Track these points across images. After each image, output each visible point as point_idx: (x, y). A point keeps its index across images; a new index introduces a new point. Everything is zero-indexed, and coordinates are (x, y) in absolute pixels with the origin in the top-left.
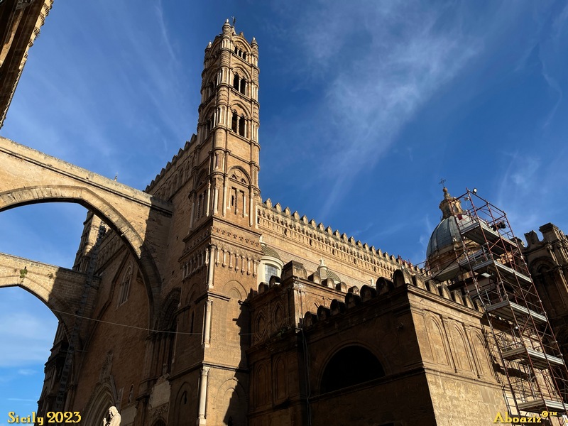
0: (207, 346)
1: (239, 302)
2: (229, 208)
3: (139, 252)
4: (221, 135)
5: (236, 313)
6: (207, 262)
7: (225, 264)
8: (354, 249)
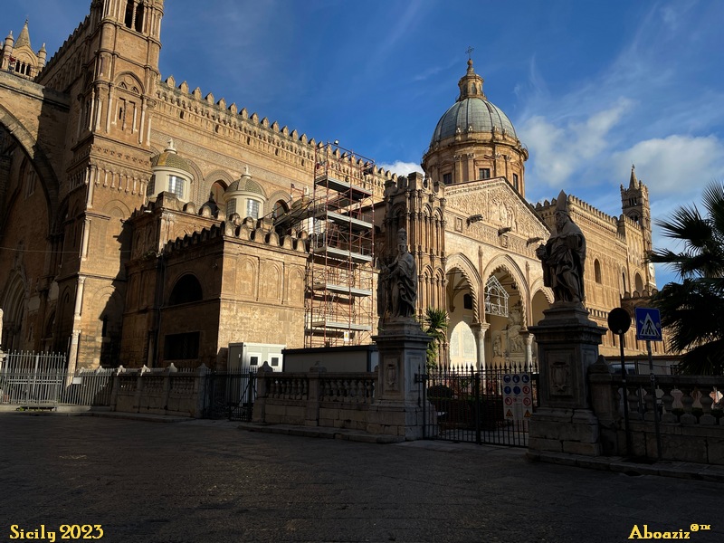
0: (83, 259)
1: (121, 220)
2: (115, 123)
3: (32, 153)
4: (109, 32)
5: (118, 230)
6: (87, 182)
7: (106, 184)
8: (304, 149)
